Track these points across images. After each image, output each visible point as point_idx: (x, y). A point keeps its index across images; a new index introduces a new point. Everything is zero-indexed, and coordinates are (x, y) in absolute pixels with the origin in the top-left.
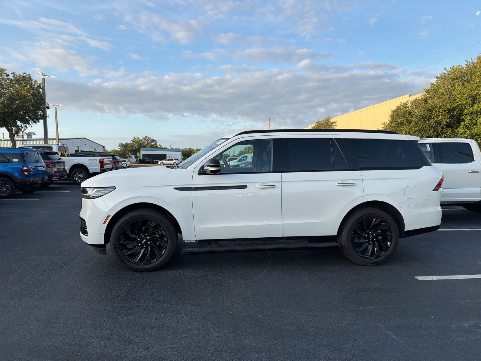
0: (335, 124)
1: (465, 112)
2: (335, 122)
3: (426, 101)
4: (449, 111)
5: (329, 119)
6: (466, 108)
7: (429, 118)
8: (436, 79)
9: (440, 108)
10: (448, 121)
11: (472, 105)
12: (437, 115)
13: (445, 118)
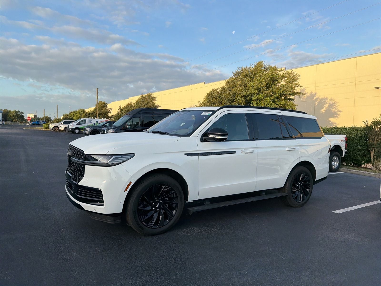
0: (155, 99)
1: (254, 98)
2: (155, 98)
3: (230, 89)
4: (245, 97)
5: (150, 95)
6: (254, 96)
7: (233, 101)
8: (233, 74)
9: (240, 94)
10: (245, 103)
11: (258, 94)
12: (238, 99)
13: (243, 102)
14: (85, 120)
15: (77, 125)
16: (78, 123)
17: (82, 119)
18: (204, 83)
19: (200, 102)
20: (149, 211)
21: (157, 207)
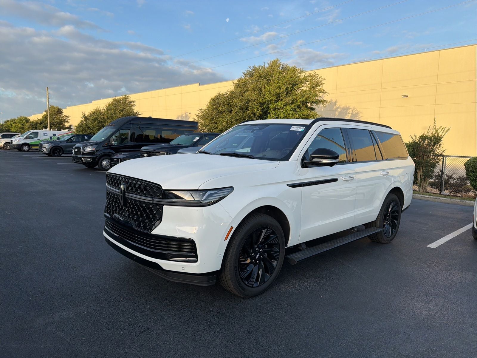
0: (132, 104)
1: (272, 106)
2: (134, 102)
3: (241, 94)
4: (262, 104)
5: (126, 98)
6: (271, 104)
7: (247, 109)
8: (243, 75)
9: (254, 101)
10: (261, 113)
11: (276, 101)
12: (253, 107)
13: (258, 111)
14: (38, 133)
15: (24, 139)
16: (27, 137)
17: (32, 131)
18: (198, 84)
19: (201, 109)
20: (248, 264)
21: (257, 258)
